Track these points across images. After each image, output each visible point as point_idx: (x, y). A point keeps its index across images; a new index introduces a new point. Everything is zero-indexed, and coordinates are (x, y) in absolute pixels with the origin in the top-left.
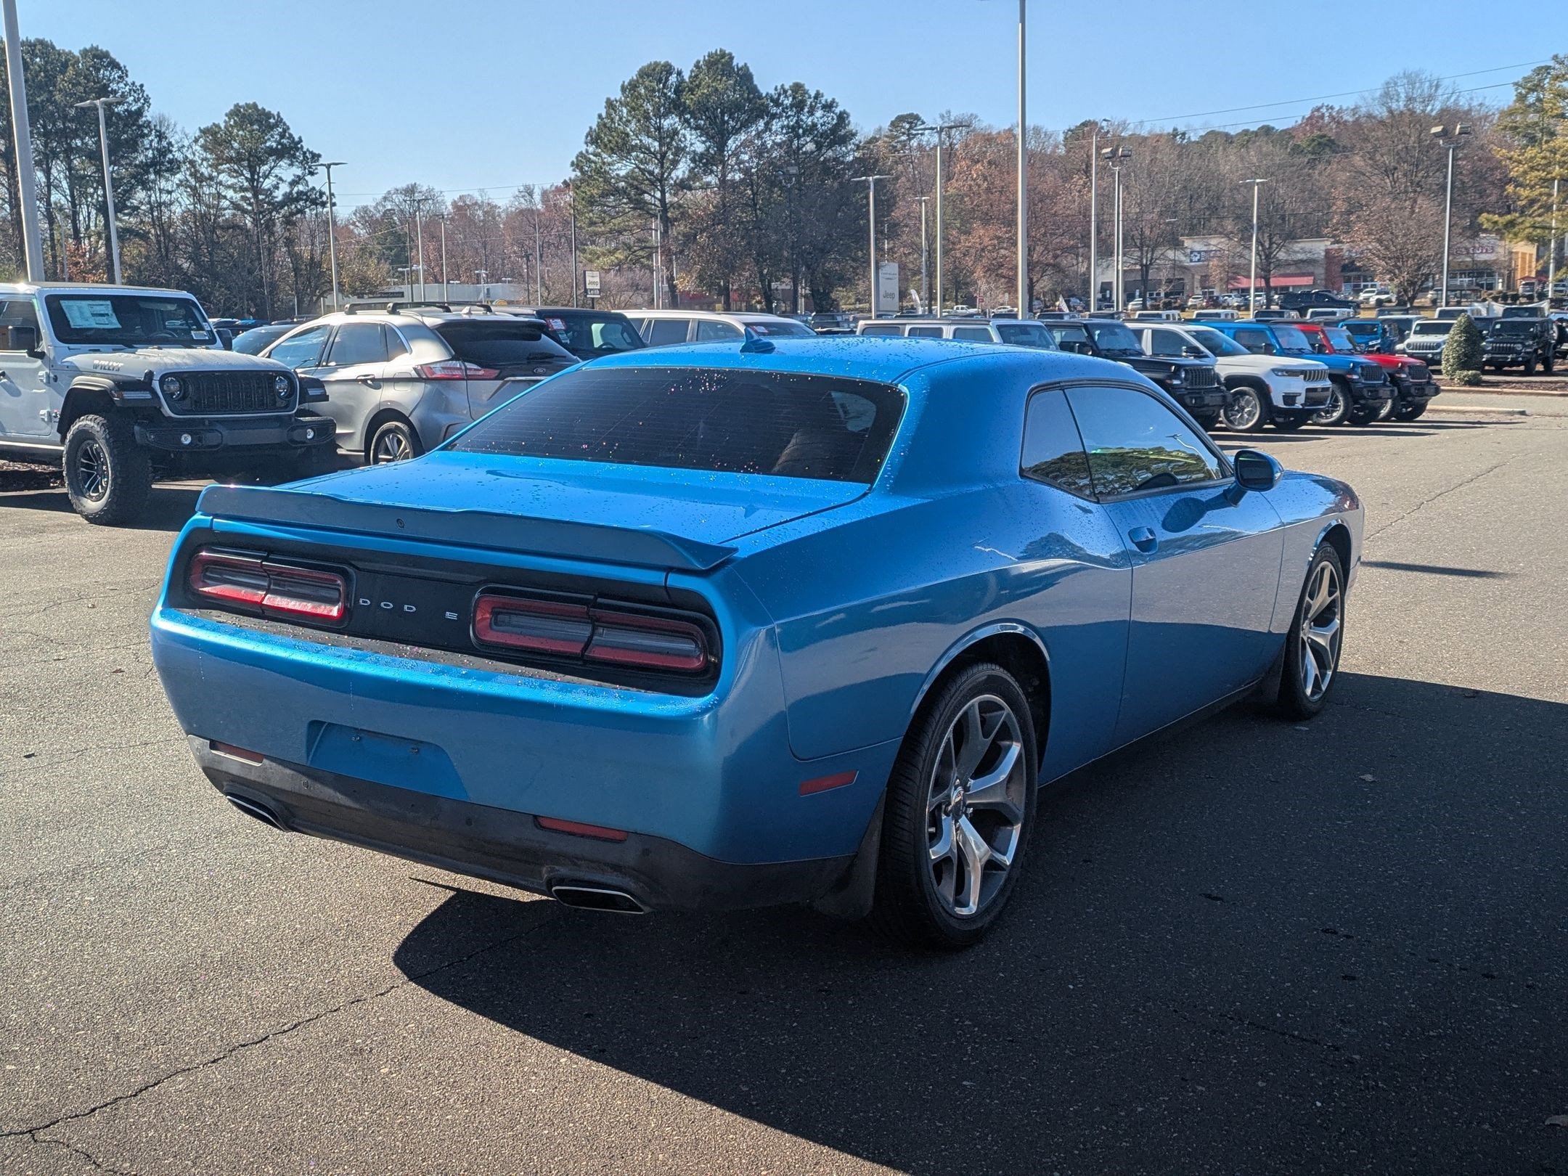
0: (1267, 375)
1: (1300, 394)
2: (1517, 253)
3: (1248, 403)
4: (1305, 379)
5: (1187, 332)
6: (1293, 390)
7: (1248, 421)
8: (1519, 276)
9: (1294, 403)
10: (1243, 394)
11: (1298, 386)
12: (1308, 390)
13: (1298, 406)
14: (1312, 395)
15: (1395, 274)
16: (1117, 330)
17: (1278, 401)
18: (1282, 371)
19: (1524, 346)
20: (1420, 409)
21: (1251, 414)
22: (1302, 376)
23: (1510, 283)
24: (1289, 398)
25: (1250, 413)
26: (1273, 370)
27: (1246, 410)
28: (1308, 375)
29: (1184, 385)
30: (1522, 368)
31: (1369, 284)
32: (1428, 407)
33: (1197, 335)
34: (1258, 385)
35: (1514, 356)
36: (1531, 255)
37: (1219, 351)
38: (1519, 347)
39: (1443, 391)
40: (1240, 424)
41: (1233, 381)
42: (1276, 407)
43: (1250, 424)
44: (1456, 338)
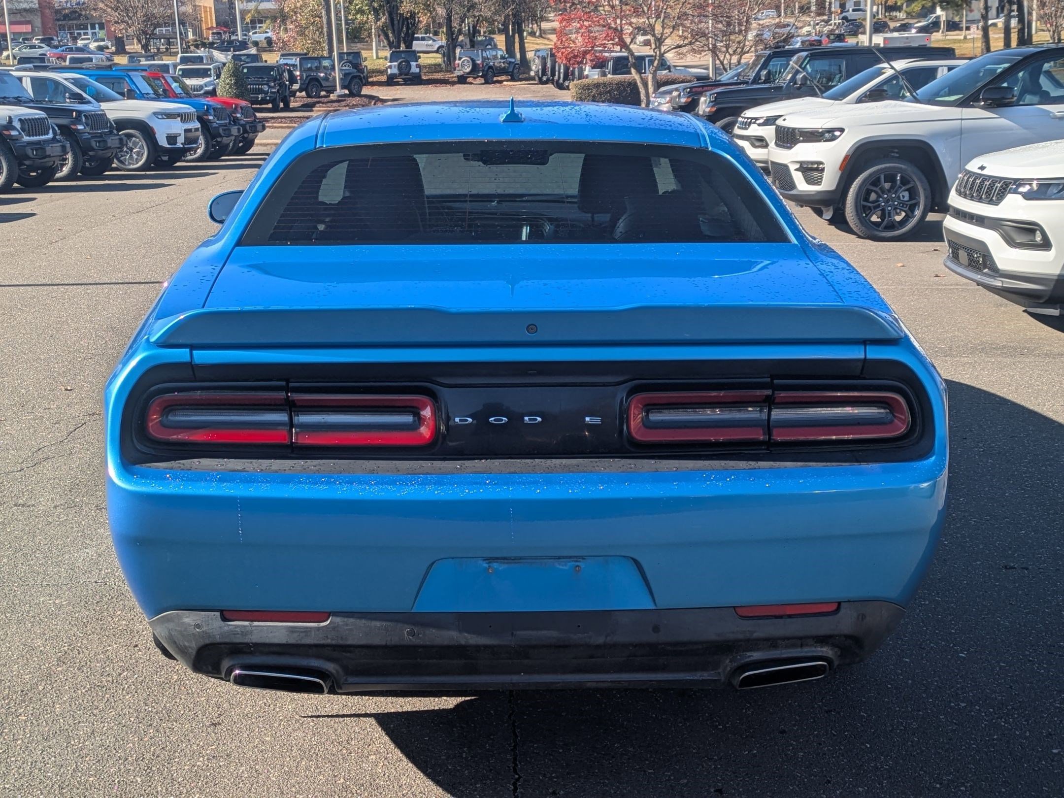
0: (149, 117)
1: (180, 135)
2: (200, 6)
3: (135, 144)
4: (181, 120)
5: (66, 79)
6: (174, 131)
7: (137, 161)
8: (204, 27)
9: (175, 143)
10: (129, 136)
11: (177, 127)
12: (187, 131)
13: (179, 145)
14: (190, 135)
15: (128, 24)
16: (5, 78)
17: (163, 142)
18: (162, 114)
19: (270, 87)
20: (250, 143)
21: (140, 154)
22: (179, 119)
23: (198, 31)
24: (172, 139)
25: (138, 153)
26: (155, 114)
27: (135, 150)
28: (184, 117)
29: (88, 129)
30: (270, 106)
31: (82, 32)
32: (256, 141)
33: (76, 82)
34: (144, 129)
35: (263, 95)
36: (210, 8)
37: (100, 98)
38: (266, 88)
39: (268, 127)
40: (130, 164)
41: (122, 124)
42: (161, 147)
43: (140, 163)
44: (228, 81)
